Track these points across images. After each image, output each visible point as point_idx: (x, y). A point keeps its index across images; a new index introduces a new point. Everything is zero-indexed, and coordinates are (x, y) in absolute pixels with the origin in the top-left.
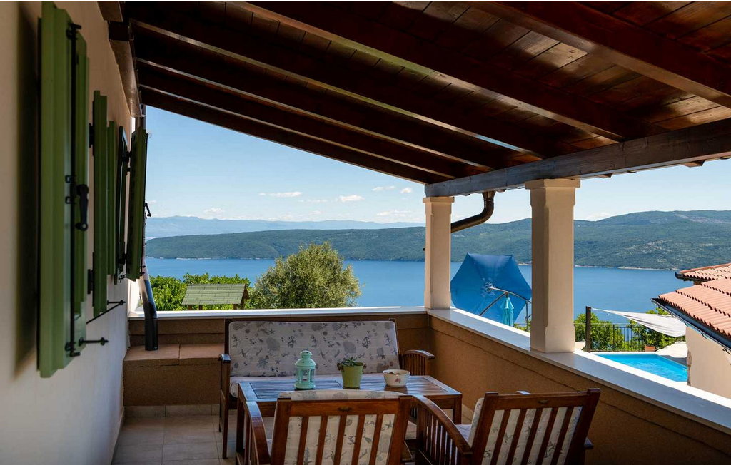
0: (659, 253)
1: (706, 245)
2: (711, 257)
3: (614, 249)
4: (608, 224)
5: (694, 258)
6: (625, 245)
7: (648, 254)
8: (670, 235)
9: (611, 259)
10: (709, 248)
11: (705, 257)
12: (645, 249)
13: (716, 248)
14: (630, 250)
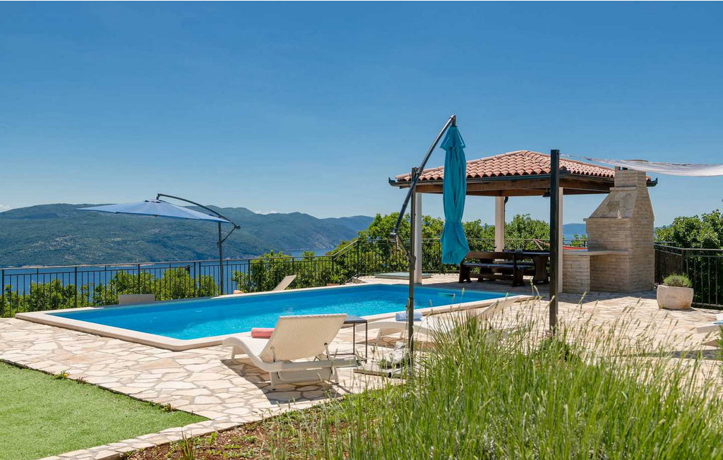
0: (68, 249)
1: (115, 240)
2: (120, 252)
3: (16, 246)
4: (8, 218)
5: (104, 254)
6: (29, 241)
7: (55, 250)
8: (78, 230)
9: (13, 258)
10: (118, 243)
11: (114, 252)
12: (52, 246)
13: (125, 242)
14: (36, 247)
